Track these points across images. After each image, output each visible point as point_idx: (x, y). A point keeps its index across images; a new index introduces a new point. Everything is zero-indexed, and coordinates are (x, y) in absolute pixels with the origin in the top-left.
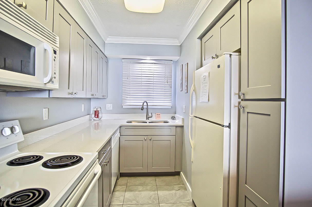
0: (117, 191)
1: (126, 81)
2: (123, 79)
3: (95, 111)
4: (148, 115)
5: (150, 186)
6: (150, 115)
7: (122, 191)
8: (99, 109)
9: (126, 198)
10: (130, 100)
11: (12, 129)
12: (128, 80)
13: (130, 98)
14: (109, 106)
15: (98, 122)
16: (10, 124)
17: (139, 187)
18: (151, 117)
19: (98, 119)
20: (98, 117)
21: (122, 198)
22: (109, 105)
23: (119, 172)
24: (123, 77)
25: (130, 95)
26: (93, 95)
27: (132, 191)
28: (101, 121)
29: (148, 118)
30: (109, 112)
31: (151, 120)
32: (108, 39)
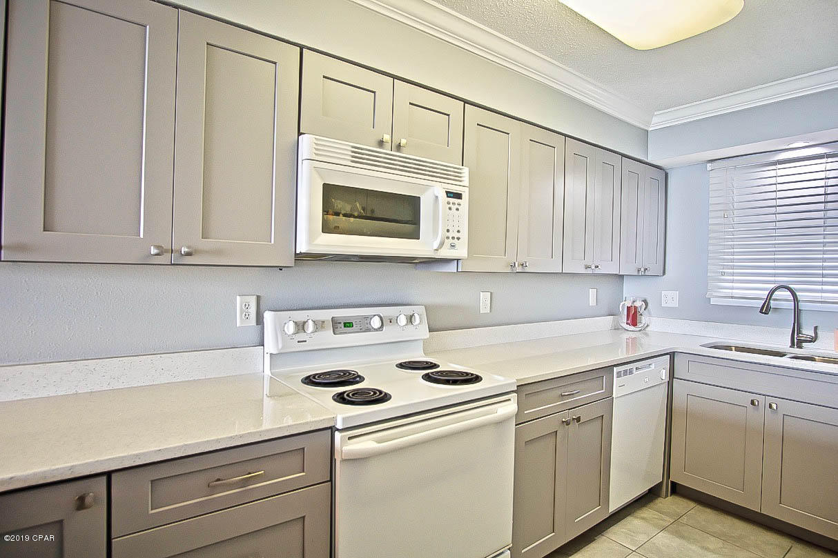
0: (643, 518)
1: (721, 224)
2: (711, 221)
3: (629, 308)
4: (799, 332)
5: (752, 555)
6: (808, 331)
7: (655, 525)
8: (638, 304)
9: (654, 544)
10: (733, 281)
11: (410, 319)
12: (726, 221)
13: (733, 274)
14: (671, 298)
15: (632, 335)
16: (408, 310)
17: (713, 539)
18: (810, 341)
19: (632, 328)
20: (634, 324)
21: (642, 538)
22: (670, 294)
23: (669, 477)
24: (712, 215)
25: (733, 267)
26: (587, 267)
27: (682, 537)
28: (647, 334)
29: (797, 342)
30: (669, 313)
31: (808, 349)
32: (655, 120)
